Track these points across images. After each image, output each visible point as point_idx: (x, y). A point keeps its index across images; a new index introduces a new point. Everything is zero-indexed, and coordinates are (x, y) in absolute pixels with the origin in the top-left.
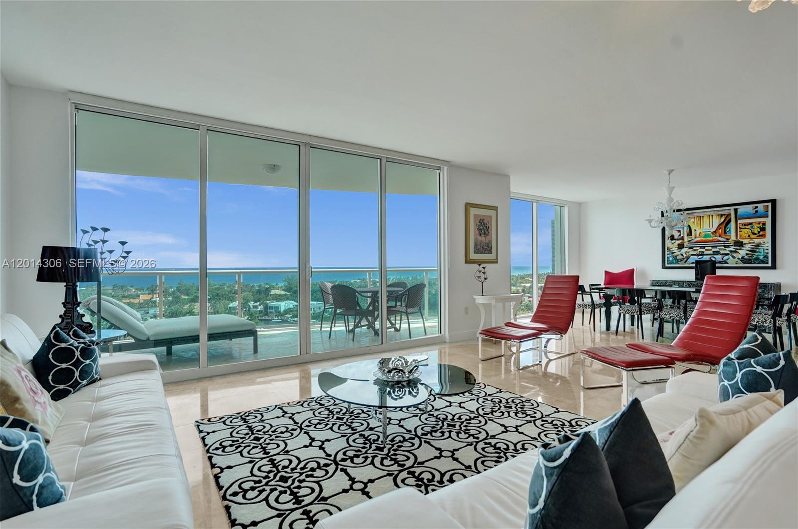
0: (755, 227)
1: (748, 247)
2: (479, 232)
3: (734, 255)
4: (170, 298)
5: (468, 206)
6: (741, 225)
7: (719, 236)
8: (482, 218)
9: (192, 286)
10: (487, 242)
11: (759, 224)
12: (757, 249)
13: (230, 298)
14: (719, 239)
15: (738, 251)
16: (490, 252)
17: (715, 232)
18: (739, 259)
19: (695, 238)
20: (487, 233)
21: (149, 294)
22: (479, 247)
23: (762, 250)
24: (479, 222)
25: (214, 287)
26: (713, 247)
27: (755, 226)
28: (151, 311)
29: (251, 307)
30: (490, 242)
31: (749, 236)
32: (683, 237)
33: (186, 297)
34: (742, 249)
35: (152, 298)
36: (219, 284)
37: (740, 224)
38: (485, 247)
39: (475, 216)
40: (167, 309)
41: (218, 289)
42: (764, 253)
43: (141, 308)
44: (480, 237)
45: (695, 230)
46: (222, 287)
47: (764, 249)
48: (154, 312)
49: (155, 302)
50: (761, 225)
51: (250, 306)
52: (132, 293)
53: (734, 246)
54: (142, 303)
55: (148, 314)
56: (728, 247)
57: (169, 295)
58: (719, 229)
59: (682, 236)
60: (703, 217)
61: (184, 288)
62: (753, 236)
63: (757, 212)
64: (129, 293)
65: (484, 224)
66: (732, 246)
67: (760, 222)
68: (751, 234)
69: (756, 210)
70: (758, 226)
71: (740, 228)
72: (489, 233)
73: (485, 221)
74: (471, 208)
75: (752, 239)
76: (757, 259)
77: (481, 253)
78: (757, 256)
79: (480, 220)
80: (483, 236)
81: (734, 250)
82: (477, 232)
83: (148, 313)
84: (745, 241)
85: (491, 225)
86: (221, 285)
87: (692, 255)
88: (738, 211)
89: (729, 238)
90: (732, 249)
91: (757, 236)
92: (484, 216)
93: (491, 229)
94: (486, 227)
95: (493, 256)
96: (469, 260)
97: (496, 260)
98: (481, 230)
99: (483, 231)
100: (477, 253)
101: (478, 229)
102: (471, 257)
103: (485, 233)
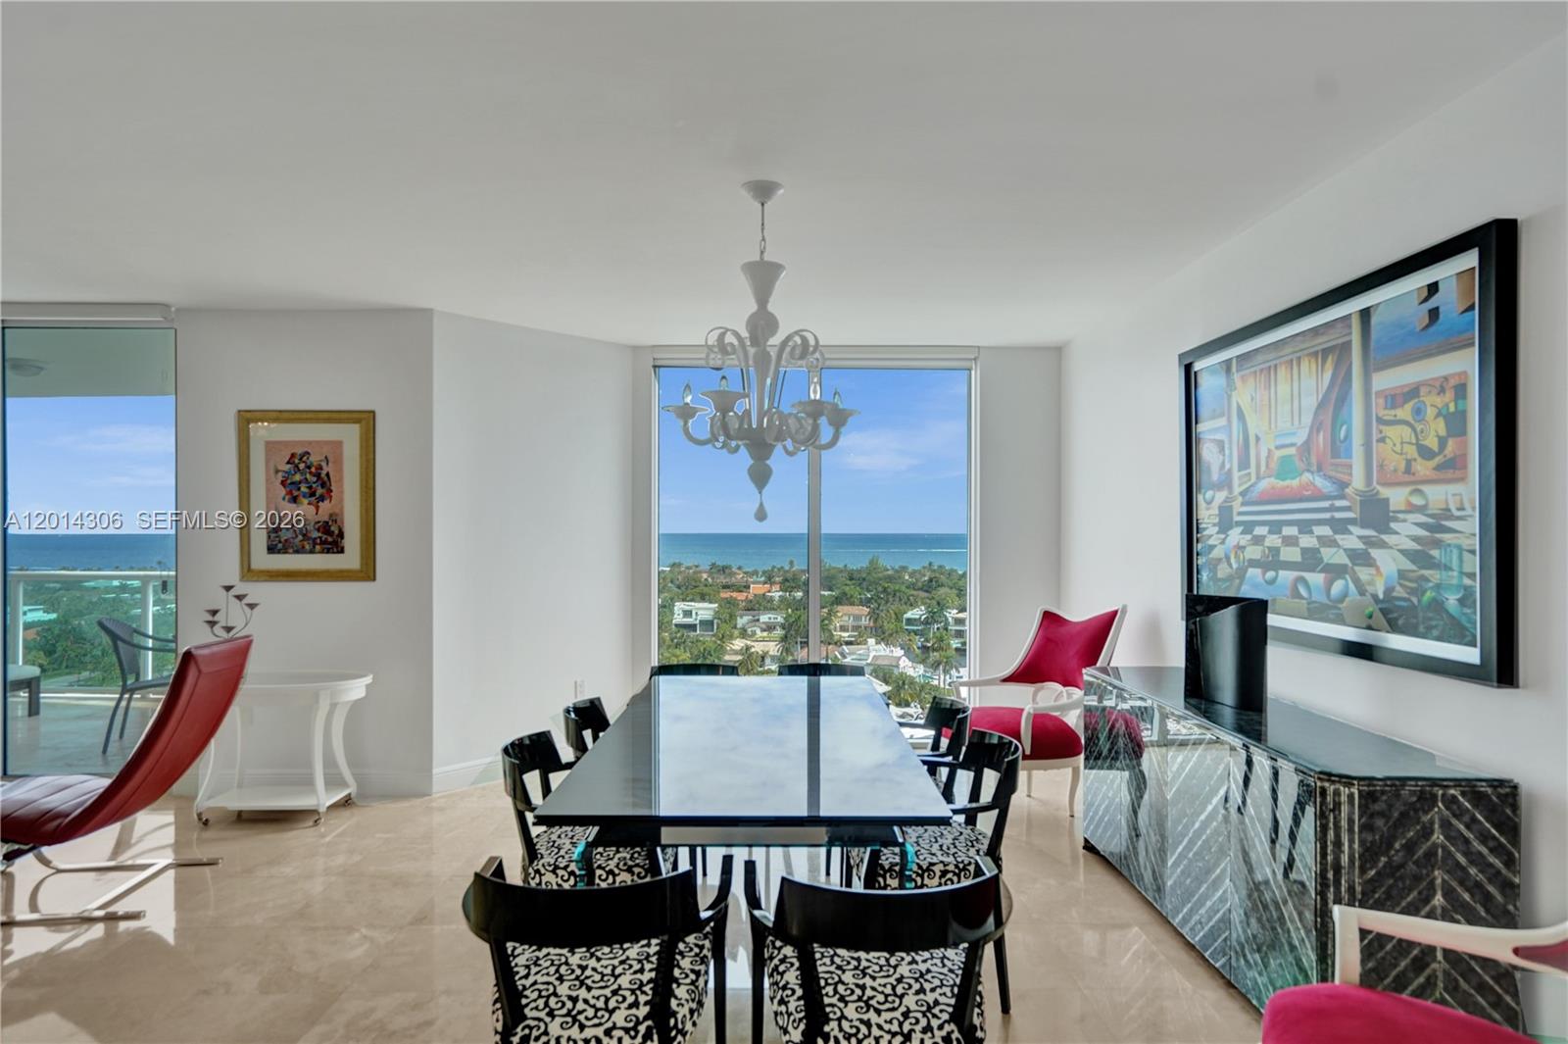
0: (1430, 412)
1: (1406, 532)
2: (290, 493)
3: (1364, 574)
5: (246, 419)
6: (1381, 401)
7: (1320, 469)
8: (299, 451)
10: (323, 516)
11: (1442, 391)
12: (1438, 544)
13: (909, 599)
14: (1320, 482)
15: (1375, 553)
16: (334, 547)
17: (1306, 448)
18: (1375, 597)
19: (1259, 478)
20: (320, 491)
21: (765, 583)
22: (290, 535)
23: (1455, 552)
24: (288, 463)
25: (880, 575)
26: (1305, 527)
27: (1432, 402)
28: (764, 618)
29: (950, 619)
30: (335, 518)
31: (1408, 470)
32: (1230, 470)
34: (1383, 545)
35: (769, 592)
36: (893, 569)
37: (1378, 393)
38: (316, 534)
39: (271, 447)
41: (890, 579)
42: (1462, 573)
43: (748, 610)
44: (292, 507)
45: (1258, 439)
46: (897, 575)
47: (1460, 548)
48: (767, 620)
49: (771, 600)
50: (1449, 395)
51: (947, 619)
53: (1362, 527)
54: (751, 601)
55: (757, 623)
56: (1341, 527)
58: (1318, 431)
59: (1227, 466)
60: (1276, 366)
62: (1422, 468)
63: (1434, 314)
65: (309, 467)
66: (1352, 522)
67: (1446, 378)
68: (1412, 451)
69: (1432, 303)
70: (1439, 401)
71: (1380, 421)
72: (329, 491)
73: (314, 459)
74: (253, 425)
75: (1416, 483)
76: (1438, 605)
77: (297, 552)
78: (1438, 587)
79: (292, 456)
80: (306, 501)
81: (1360, 545)
82: (282, 492)
83: (758, 620)
84: (1397, 497)
85: (340, 470)
86: (897, 571)
87: (1253, 563)
88: (1375, 320)
89: (1345, 478)
90: (1352, 541)
91: (1438, 468)
92: (310, 443)
93: (341, 480)
94: (318, 476)
95: (350, 558)
96: (248, 573)
97: (367, 572)
98: (296, 485)
99: (304, 489)
100: (279, 552)
101: (283, 483)
102: (256, 565)
103: (313, 494)
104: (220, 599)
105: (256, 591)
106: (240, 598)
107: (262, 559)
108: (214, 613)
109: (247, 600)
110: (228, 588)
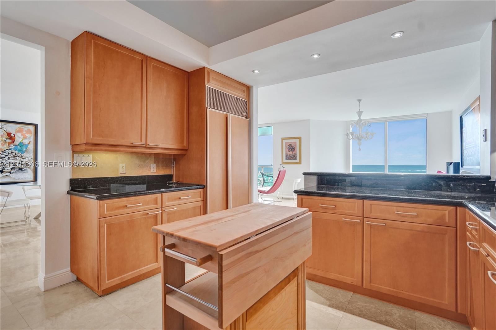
5: (283, 139)
8: (290, 144)
10: (293, 154)
16: (295, 158)
20: (293, 150)
24: (288, 146)
30: (295, 154)
38: (293, 157)
39: (286, 143)
44: (289, 152)
65: (291, 146)
72: (295, 150)
77: (290, 159)
80: (291, 152)
82: (288, 150)
85: (296, 146)
92: (291, 142)
93: (296, 148)
94: (293, 147)
95: (298, 161)
96: (283, 163)
97: (300, 163)
98: (290, 149)
100: (287, 160)
102: (284, 162)
104: (280, 166)
105: (285, 166)
106: (282, 166)
108: (279, 168)
109: (283, 167)
110: (281, 165)
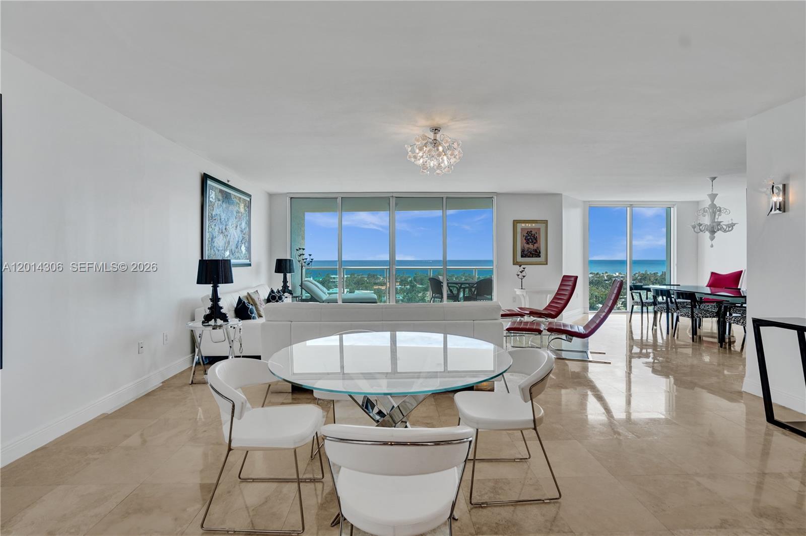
2: (527, 242)
4: (408, 287)
5: (516, 222)
8: (529, 230)
9: (426, 277)
10: (535, 248)
16: (539, 256)
20: (534, 241)
22: (527, 253)
24: (526, 234)
30: (538, 248)
33: (421, 286)
38: (533, 252)
39: (522, 229)
40: (406, 296)
44: (527, 245)
52: (381, 280)
57: (408, 284)
61: (420, 278)
64: (379, 281)
65: (532, 235)
72: (537, 241)
73: (533, 232)
74: (518, 224)
77: (529, 257)
79: (528, 232)
80: (531, 244)
82: (525, 241)
85: (540, 236)
92: (532, 228)
93: (540, 238)
94: (534, 237)
95: (542, 259)
96: (516, 263)
97: (546, 263)
98: (528, 240)
99: (530, 240)
100: (524, 257)
101: (525, 239)
102: (517, 261)
103: (532, 242)
107: (519, 259)
